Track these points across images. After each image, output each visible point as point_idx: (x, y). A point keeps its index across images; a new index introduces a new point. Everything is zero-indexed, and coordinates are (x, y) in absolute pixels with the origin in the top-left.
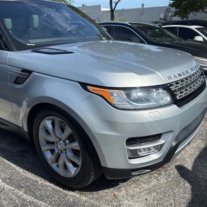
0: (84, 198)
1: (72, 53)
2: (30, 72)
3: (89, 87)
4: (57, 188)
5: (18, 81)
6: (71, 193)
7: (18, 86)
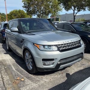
0: (33, 76)
1: (35, 35)
2: (24, 40)
3: (35, 44)
4: (28, 73)
5: (22, 42)
6: (31, 75)
7: (22, 44)
